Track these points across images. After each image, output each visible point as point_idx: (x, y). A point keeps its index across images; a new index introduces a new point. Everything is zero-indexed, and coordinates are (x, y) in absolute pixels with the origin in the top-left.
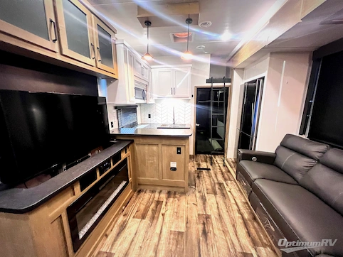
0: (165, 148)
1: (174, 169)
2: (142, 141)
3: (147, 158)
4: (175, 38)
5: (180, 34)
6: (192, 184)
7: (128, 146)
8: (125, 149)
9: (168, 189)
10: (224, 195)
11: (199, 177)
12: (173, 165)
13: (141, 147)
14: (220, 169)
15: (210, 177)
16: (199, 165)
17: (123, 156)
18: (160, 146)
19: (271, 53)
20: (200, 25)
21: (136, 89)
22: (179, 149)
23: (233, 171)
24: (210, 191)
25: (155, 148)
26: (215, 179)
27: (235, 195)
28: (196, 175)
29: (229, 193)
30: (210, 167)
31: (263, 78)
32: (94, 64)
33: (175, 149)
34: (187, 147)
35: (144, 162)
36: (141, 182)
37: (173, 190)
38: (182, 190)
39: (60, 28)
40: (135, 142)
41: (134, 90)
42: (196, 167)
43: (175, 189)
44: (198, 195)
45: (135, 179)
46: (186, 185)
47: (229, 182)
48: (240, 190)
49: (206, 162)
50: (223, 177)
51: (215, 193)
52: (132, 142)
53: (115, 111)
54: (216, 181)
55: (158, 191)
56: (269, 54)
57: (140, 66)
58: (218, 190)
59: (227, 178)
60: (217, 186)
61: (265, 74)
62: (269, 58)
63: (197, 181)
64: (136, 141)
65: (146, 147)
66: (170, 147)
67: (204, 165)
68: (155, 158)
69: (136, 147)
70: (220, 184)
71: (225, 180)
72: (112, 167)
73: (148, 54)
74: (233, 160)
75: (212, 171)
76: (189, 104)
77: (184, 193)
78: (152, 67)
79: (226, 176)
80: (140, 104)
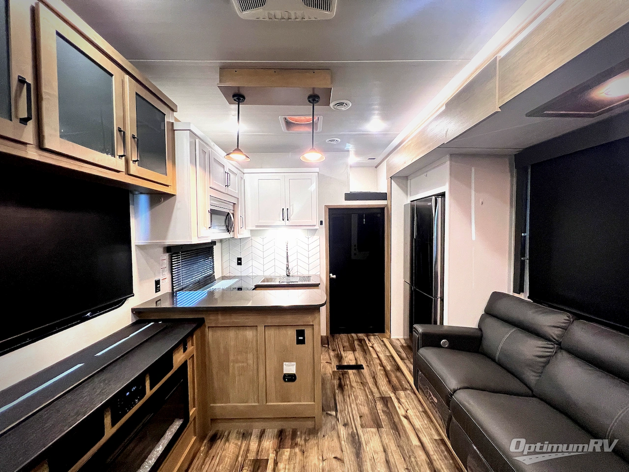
0: (271, 333)
1: (291, 378)
2: (221, 319)
3: (232, 358)
4: (288, 124)
5: (296, 118)
6: (329, 406)
7: (190, 335)
8: (183, 344)
9: (279, 425)
10: (396, 428)
11: (341, 387)
12: (290, 368)
13: (219, 333)
14: (382, 365)
15: (363, 384)
16: (339, 358)
17: (179, 358)
18: (261, 329)
19: (451, 155)
20: (331, 105)
21: (213, 212)
22: (301, 333)
23: (406, 369)
24: (368, 419)
25: (249, 334)
26: (375, 390)
27: (418, 424)
28: (336, 382)
29: (405, 421)
30: (362, 362)
31: (443, 195)
32: (122, 168)
33: (292, 333)
34: (316, 327)
35: (225, 367)
36: (218, 414)
37: (289, 426)
38: (309, 424)
39: (44, 96)
40: (208, 323)
41: (208, 215)
42: (335, 362)
43: (293, 424)
44: (343, 431)
45: (204, 407)
46: (317, 412)
47: (402, 393)
48: (425, 412)
49: (354, 350)
50: (389, 382)
51: (379, 426)
52: (200, 323)
53: (166, 256)
54: (377, 395)
55: (256, 432)
56: (448, 156)
57: (221, 170)
58: (383, 417)
59: (398, 384)
60: (380, 406)
61: (445, 188)
62: (448, 163)
63: (339, 398)
64: (210, 320)
65: (232, 333)
66: (283, 331)
67: (349, 358)
68: (250, 356)
69: (210, 335)
70: (385, 400)
71: (394, 389)
72: (149, 393)
73: (238, 150)
74: (403, 342)
75: (366, 371)
76: (316, 237)
77: (314, 432)
78: (246, 171)
79: (394, 379)
80: (221, 241)
